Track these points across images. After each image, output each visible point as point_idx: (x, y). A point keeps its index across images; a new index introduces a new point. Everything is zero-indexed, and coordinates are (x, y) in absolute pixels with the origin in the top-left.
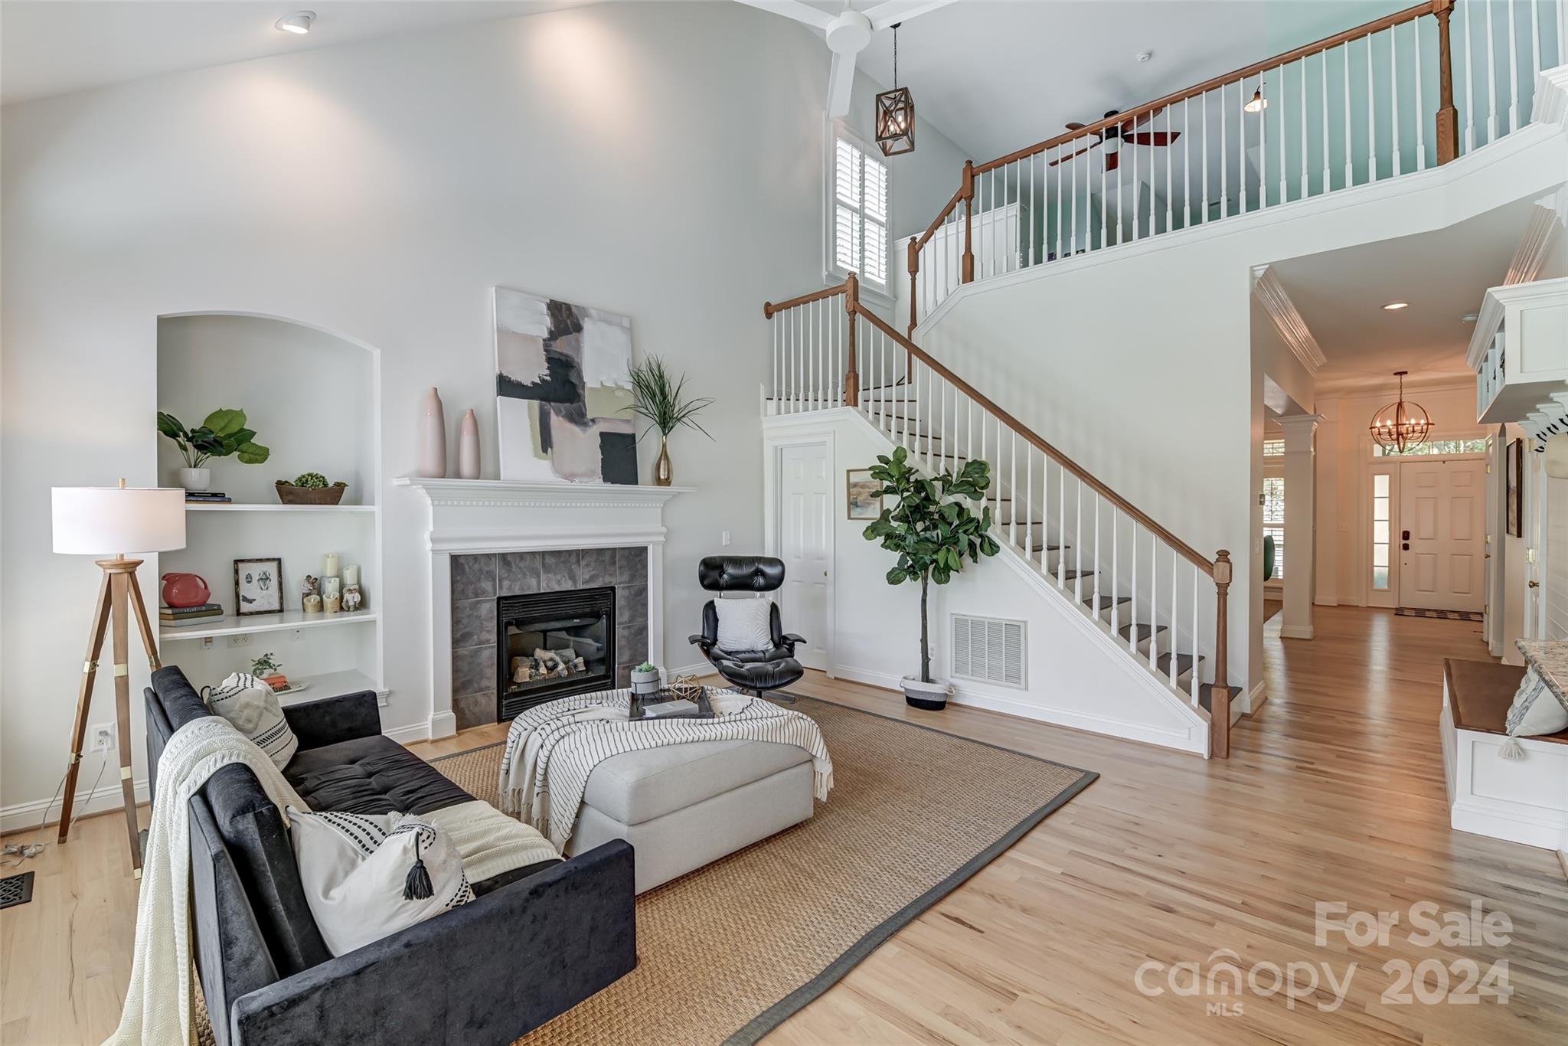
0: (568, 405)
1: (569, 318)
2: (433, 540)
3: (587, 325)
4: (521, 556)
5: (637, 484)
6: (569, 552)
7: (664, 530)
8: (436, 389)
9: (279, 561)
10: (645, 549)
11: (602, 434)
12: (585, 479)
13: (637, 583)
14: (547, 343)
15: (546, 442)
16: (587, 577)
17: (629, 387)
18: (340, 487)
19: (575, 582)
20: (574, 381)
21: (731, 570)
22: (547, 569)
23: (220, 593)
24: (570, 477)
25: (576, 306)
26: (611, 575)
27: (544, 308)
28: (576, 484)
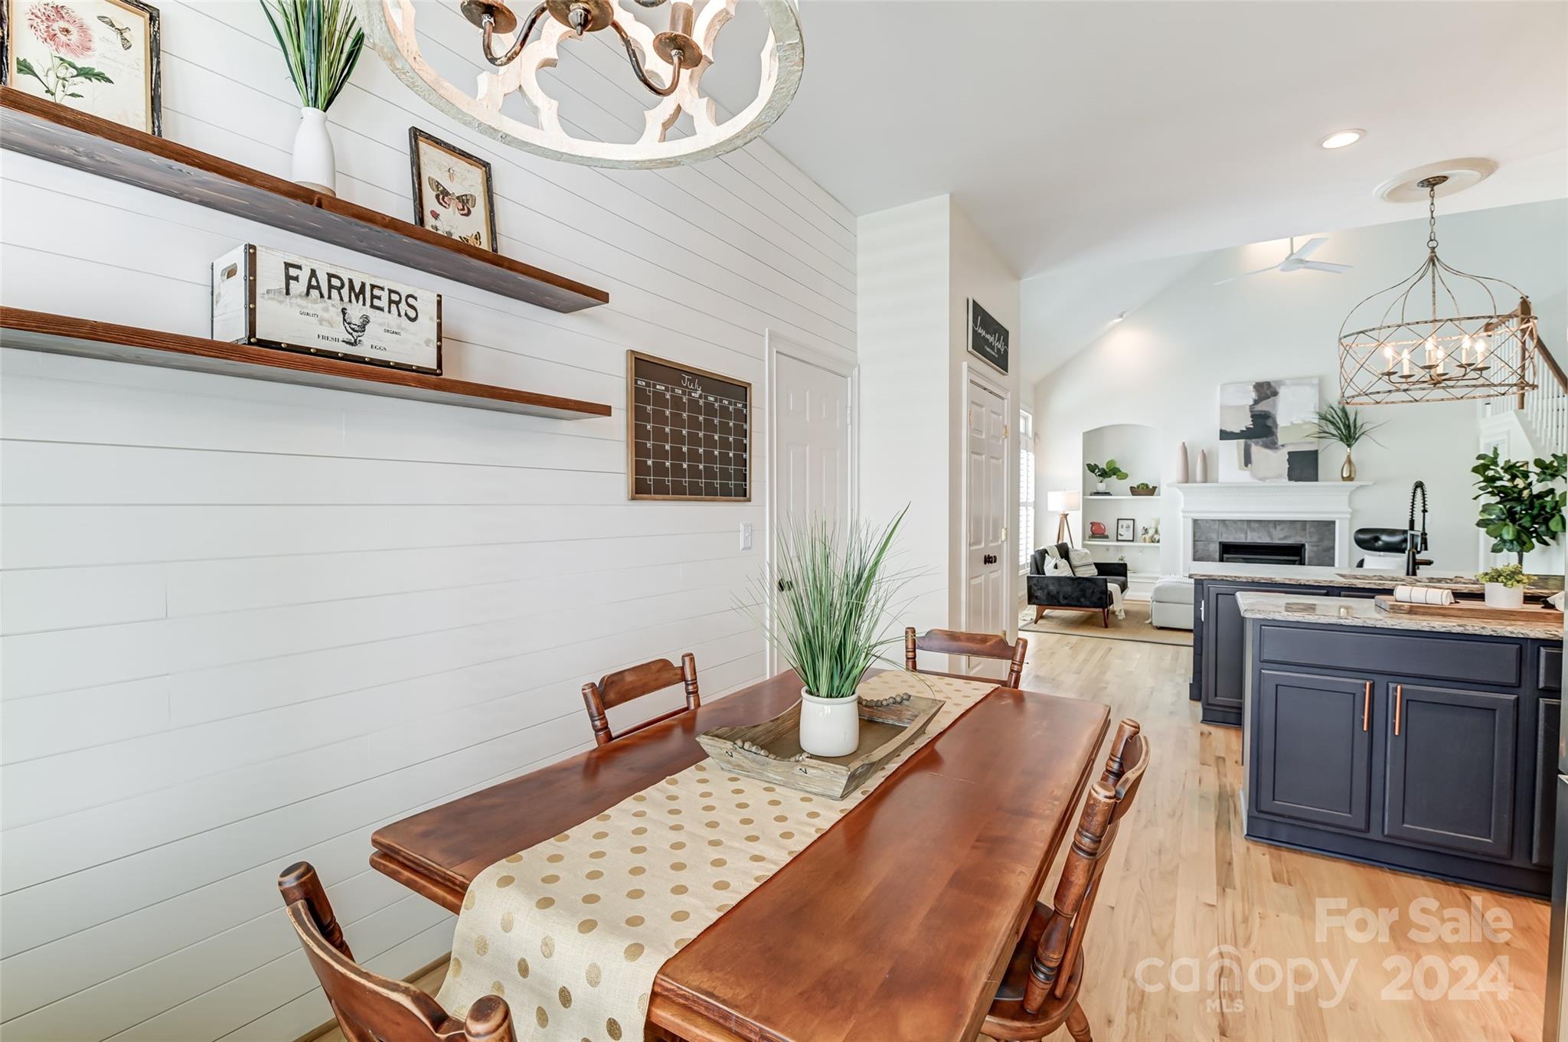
0: (1264, 439)
1: (1268, 389)
2: (1184, 512)
3: (1282, 391)
4: (1235, 521)
5: (1317, 480)
6: (1269, 522)
7: (1350, 510)
8: (1184, 443)
9: (1134, 520)
10: (1333, 523)
11: (1289, 453)
12: (1275, 480)
13: (1326, 544)
14: (1251, 407)
15: (1248, 460)
16: (1282, 536)
17: (1316, 421)
18: (1154, 488)
19: (1272, 538)
20: (1269, 424)
21: (1385, 538)
22: (1253, 530)
23: (1111, 531)
24: (1263, 479)
25: (1275, 382)
26: (1302, 537)
27: (1251, 388)
28: (1267, 483)
